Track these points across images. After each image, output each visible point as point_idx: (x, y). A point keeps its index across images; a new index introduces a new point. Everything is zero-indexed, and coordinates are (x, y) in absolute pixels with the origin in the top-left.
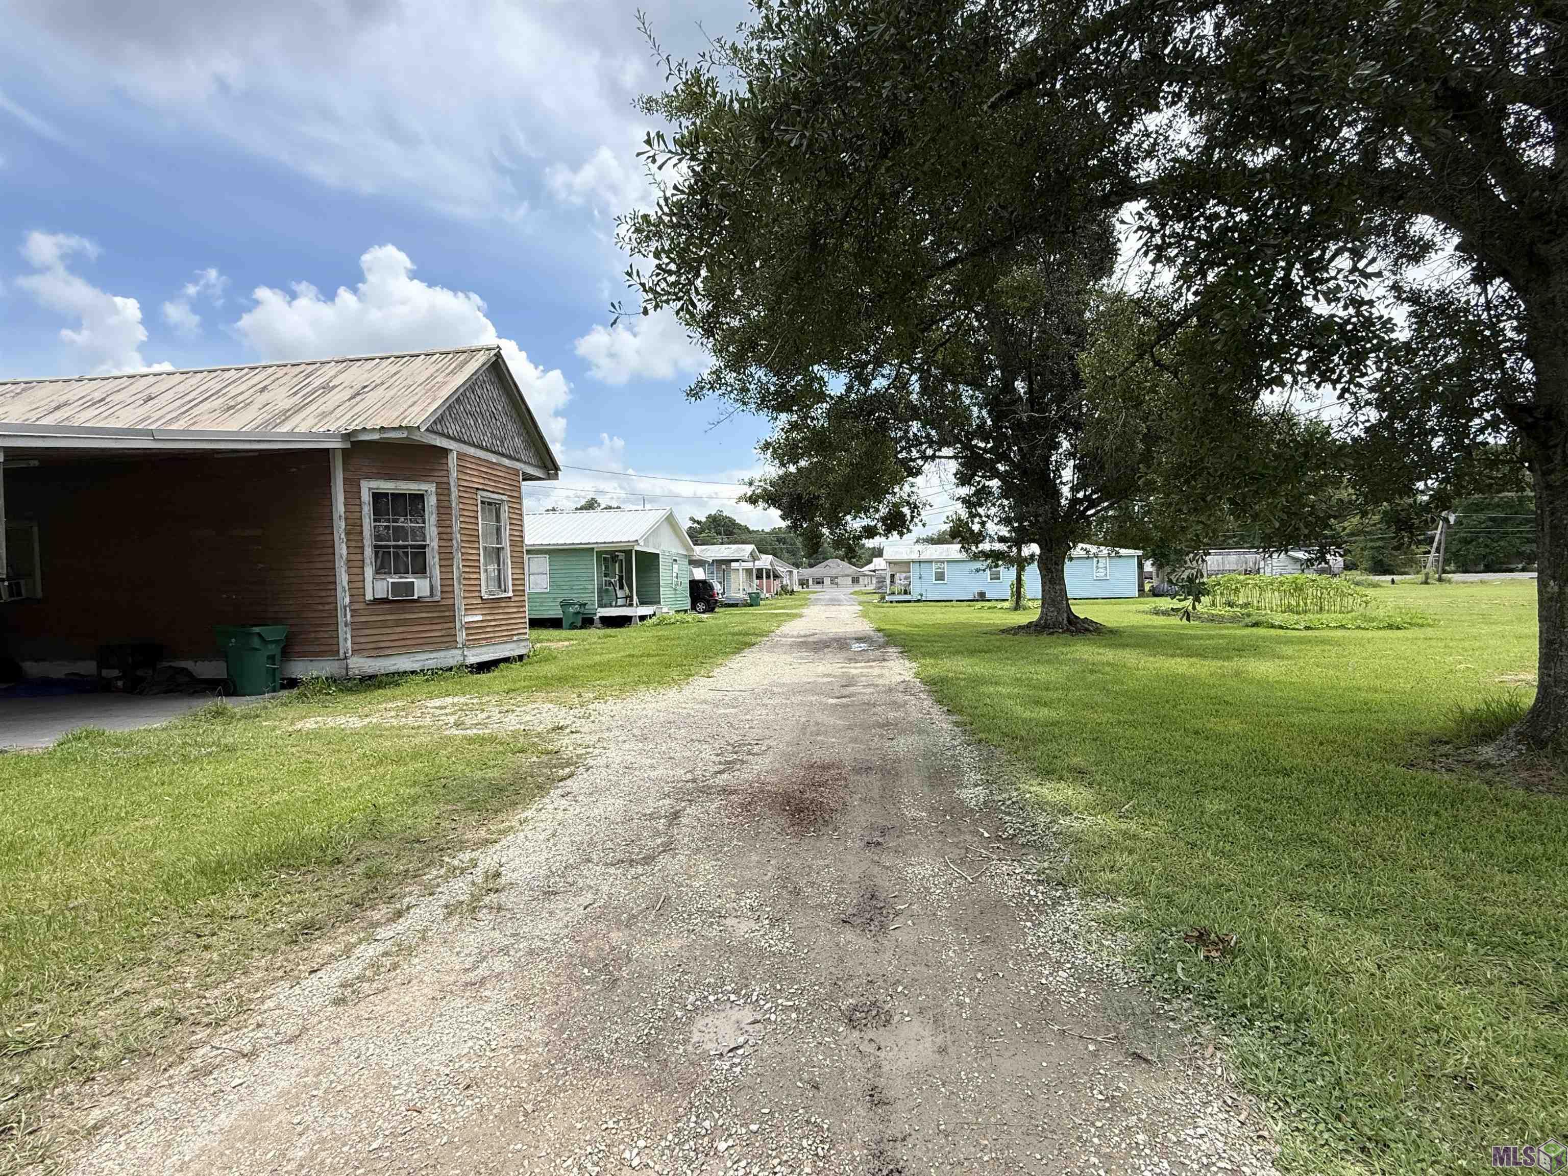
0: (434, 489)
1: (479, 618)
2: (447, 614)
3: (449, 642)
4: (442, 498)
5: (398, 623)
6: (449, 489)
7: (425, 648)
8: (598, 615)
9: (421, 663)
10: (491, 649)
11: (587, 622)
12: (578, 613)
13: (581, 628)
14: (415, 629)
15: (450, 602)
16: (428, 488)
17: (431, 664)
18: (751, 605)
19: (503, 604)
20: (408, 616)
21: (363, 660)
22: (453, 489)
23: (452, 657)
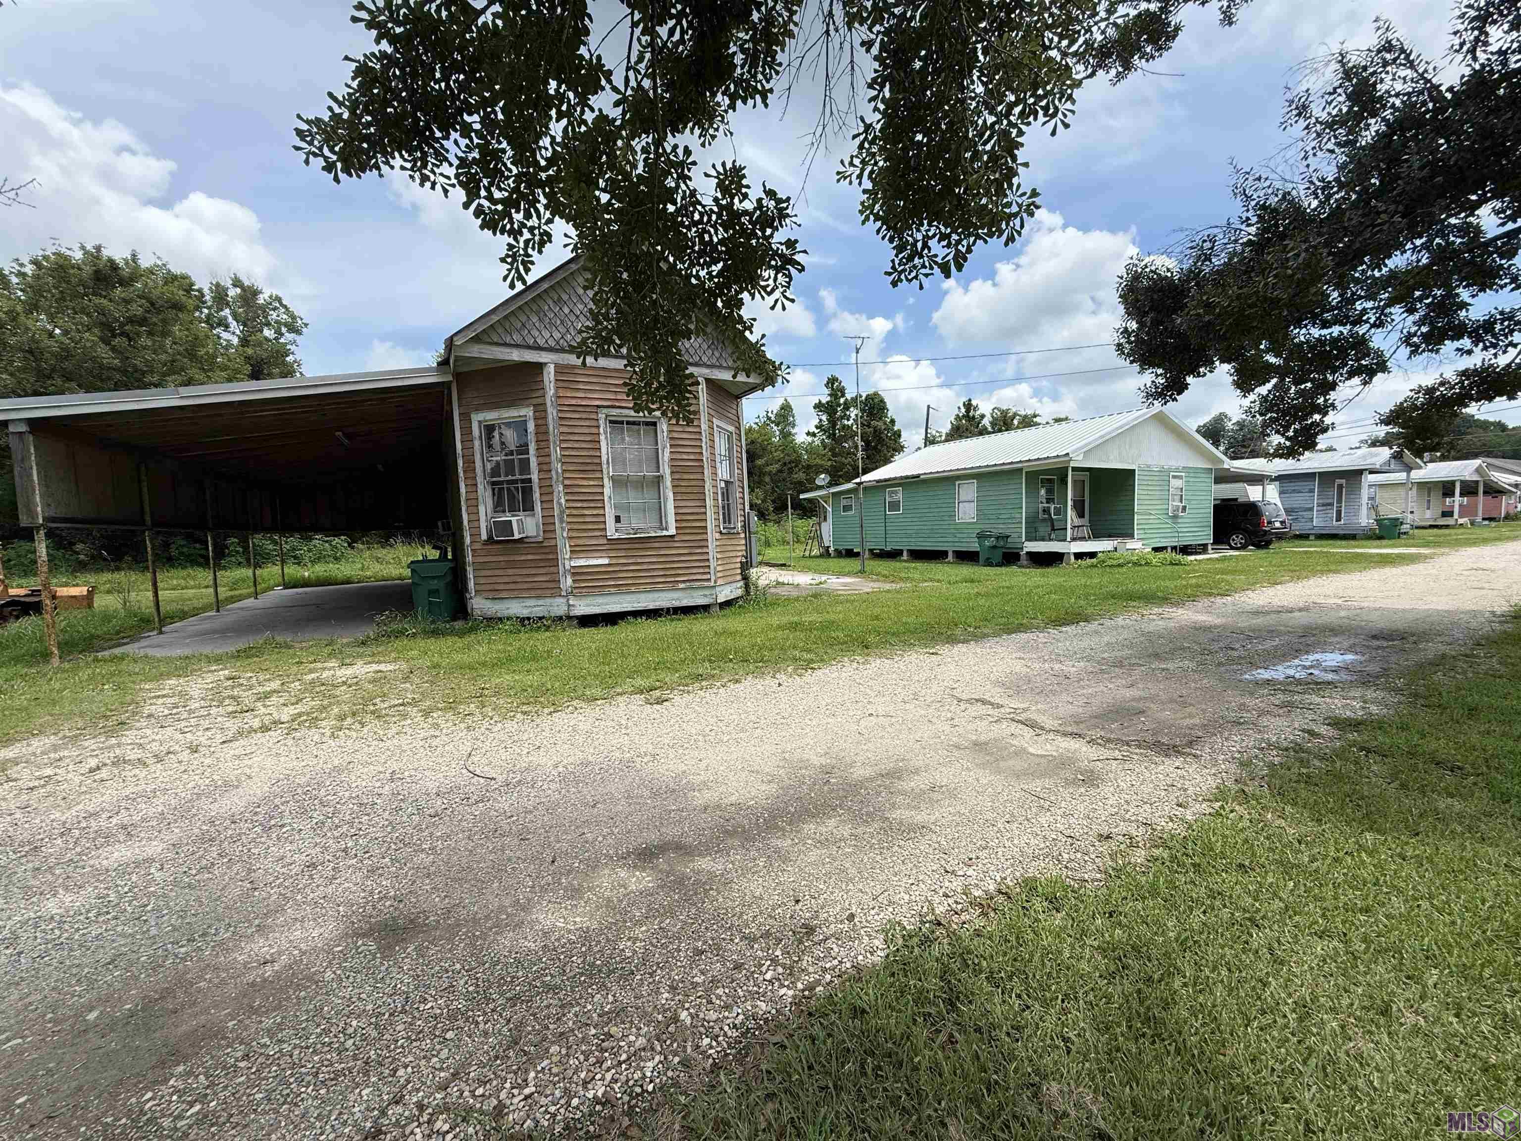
0: (531, 414)
1: (606, 561)
2: (551, 557)
3: (552, 588)
4: (540, 422)
5: (511, 565)
6: (545, 411)
7: (533, 593)
8: (1025, 550)
9: (529, 610)
10: (628, 598)
11: (1010, 558)
12: (994, 547)
13: (999, 565)
14: (525, 572)
15: (552, 543)
16: (527, 412)
17: (538, 611)
18: (1380, 538)
19: (657, 545)
20: (517, 558)
21: (484, 601)
22: (550, 410)
23: (558, 606)
